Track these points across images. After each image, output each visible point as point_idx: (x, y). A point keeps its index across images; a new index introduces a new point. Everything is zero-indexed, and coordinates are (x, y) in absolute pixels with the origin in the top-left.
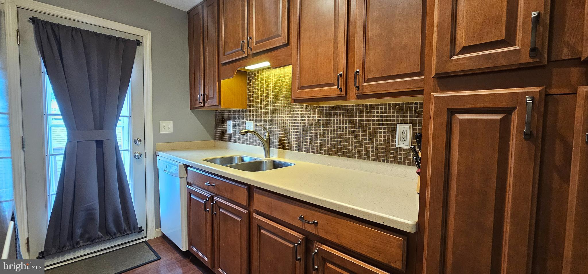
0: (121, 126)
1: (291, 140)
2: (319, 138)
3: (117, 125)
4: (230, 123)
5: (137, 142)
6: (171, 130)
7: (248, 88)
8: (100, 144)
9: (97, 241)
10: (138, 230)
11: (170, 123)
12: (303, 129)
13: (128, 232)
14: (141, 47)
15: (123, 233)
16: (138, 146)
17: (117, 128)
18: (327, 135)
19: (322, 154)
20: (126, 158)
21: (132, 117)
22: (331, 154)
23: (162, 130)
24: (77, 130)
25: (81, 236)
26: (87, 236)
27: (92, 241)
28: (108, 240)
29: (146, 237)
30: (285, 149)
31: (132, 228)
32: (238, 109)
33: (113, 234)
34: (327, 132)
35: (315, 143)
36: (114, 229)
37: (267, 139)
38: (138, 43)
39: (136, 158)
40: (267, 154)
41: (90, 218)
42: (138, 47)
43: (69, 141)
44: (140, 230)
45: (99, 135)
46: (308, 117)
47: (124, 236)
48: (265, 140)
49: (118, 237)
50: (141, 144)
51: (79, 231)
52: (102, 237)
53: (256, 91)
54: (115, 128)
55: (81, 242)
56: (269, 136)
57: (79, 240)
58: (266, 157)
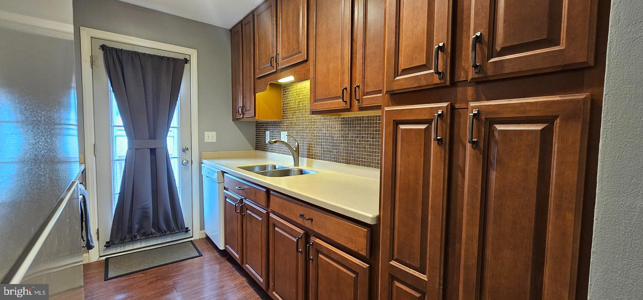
0: (172, 136)
1: (317, 150)
2: (340, 148)
3: (168, 136)
4: (268, 133)
5: (185, 150)
6: (215, 140)
7: (283, 100)
8: (153, 151)
9: (150, 236)
10: (185, 230)
11: (214, 134)
12: (327, 139)
13: (176, 231)
14: (188, 64)
15: (173, 231)
16: (186, 154)
17: (168, 138)
18: (347, 145)
19: (343, 163)
20: (175, 165)
21: (181, 128)
22: (350, 163)
23: (207, 140)
24: (136, 139)
25: (138, 231)
26: (143, 231)
27: (147, 236)
28: (159, 236)
29: (192, 237)
30: (313, 159)
31: (180, 228)
32: (274, 120)
33: (163, 232)
34: (347, 142)
35: (337, 152)
36: (164, 227)
37: (296, 149)
38: (186, 61)
39: (184, 165)
40: (296, 163)
41: (145, 216)
42: (186, 65)
43: (130, 149)
44: (187, 230)
45: (152, 144)
46: (331, 128)
47: (173, 234)
48: (295, 149)
49: (168, 235)
50: (188, 152)
51: (136, 226)
52: (155, 233)
53: (290, 102)
54: (166, 138)
55: (138, 236)
56: (298, 145)
57: (136, 234)
58: (295, 166)
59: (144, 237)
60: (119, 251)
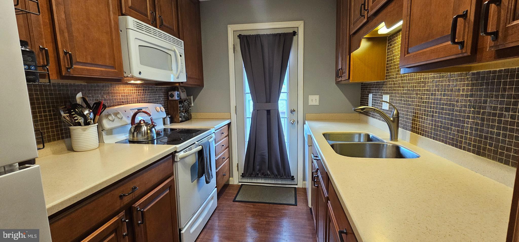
0: (285, 100)
1: (427, 123)
3: (279, 99)
4: (371, 96)
5: (292, 111)
6: (317, 103)
8: (269, 112)
9: (267, 177)
10: (291, 177)
11: (317, 97)
13: (284, 177)
14: (296, 36)
15: (282, 177)
16: (293, 115)
17: (280, 102)
18: (480, 122)
20: (284, 123)
21: (289, 93)
23: (310, 103)
24: (257, 103)
25: (260, 170)
26: (262, 171)
27: (265, 176)
28: (272, 178)
29: (297, 185)
30: (418, 134)
31: (287, 175)
33: (275, 175)
34: (480, 116)
36: (276, 172)
38: (294, 33)
39: (293, 123)
40: (394, 136)
41: (263, 161)
42: (294, 37)
43: (254, 110)
44: (293, 178)
45: (268, 106)
47: (282, 179)
48: (392, 119)
49: (279, 178)
50: (295, 113)
51: (258, 167)
52: (269, 175)
54: (278, 101)
55: (259, 174)
57: (258, 172)
58: (392, 139)
59: (263, 176)
60: (249, 181)
